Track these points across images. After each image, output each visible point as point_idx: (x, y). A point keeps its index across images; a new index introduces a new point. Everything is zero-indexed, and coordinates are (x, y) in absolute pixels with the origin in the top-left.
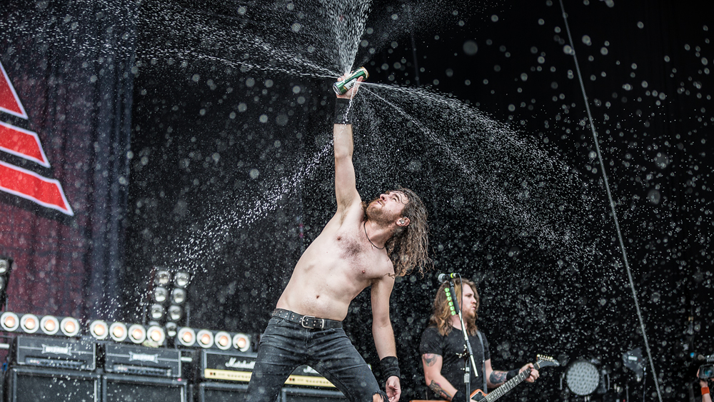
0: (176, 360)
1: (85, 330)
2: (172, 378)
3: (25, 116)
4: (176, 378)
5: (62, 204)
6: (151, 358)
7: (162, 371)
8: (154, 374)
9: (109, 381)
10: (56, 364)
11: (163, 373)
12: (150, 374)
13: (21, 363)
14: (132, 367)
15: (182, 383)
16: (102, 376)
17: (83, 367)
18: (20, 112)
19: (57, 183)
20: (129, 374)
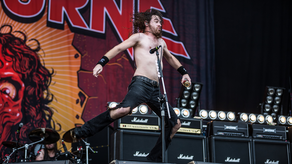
0: (284, 132)
1: (238, 117)
2: (282, 140)
3: (164, 11)
4: (285, 140)
5: (185, 54)
6: (273, 131)
7: (278, 136)
8: (274, 138)
9: (256, 142)
10: (231, 134)
11: (279, 138)
12: (272, 138)
13: (216, 134)
14: (264, 135)
15: (287, 143)
16: (252, 140)
17: (243, 136)
18: (161, 9)
19: (182, 43)
20: (264, 138)
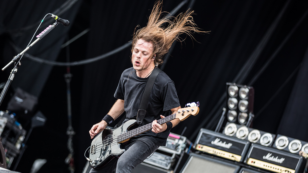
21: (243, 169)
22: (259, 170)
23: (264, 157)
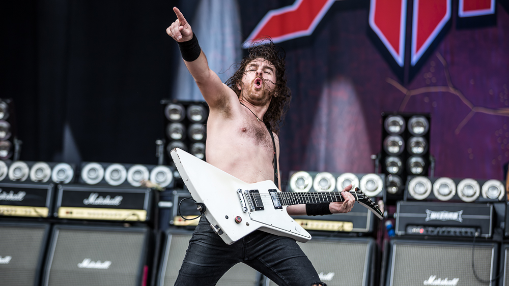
21: (56, 226)
22: (85, 222)
23: (86, 202)
